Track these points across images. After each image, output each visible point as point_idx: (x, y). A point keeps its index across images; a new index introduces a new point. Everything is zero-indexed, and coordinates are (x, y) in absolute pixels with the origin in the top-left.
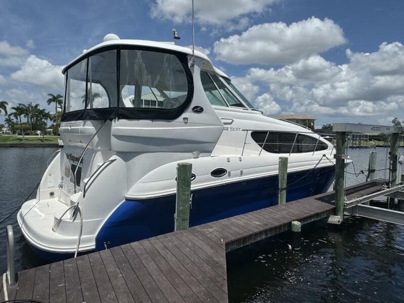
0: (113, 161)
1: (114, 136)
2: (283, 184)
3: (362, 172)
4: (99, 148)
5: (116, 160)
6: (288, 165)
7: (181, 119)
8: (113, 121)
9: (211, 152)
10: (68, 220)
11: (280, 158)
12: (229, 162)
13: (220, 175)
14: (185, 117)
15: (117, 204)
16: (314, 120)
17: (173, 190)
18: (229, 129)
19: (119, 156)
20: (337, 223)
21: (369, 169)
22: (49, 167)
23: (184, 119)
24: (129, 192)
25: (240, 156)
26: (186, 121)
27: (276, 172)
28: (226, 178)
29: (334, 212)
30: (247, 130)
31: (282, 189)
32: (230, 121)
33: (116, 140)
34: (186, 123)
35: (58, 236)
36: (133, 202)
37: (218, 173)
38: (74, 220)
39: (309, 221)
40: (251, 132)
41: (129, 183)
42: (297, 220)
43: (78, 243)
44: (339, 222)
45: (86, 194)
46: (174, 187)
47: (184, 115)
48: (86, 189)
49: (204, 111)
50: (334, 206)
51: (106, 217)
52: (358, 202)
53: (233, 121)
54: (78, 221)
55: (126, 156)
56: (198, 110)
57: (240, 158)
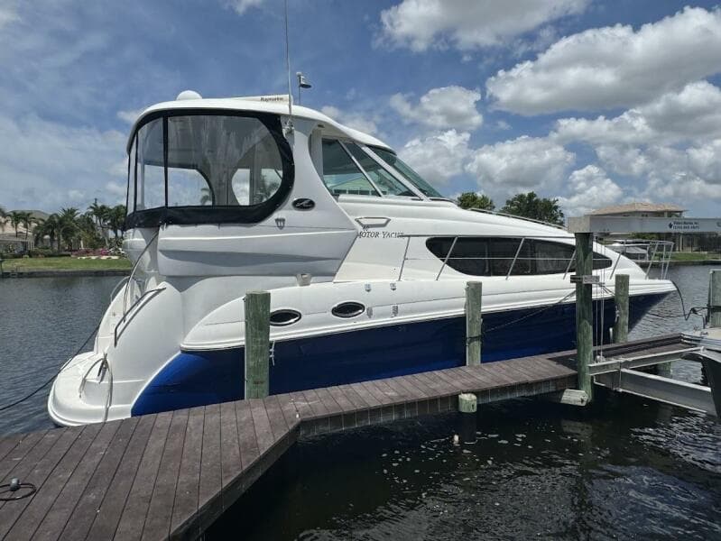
0: (159, 291)
1: (161, 251)
2: (473, 330)
3: (694, 311)
4: (153, 271)
5: (164, 289)
6: (483, 297)
7: (271, 220)
8: (161, 229)
9: (333, 275)
10: (95, 381)
11: (468, 284)
12: (368, 291)
13: (350, 315)
14: (279, 217)
15: (168, 357)
16: (681, 212)
17: (240, 341)
18: (381, 235)
19: (170, 283)
20: (580, 404)
21: (709, 305)
22: (112, 303)
23: (277, 220)
24: (186, 339)
25: (394, 281)
26: (281, 224)
27: (460, 311)
28: (362, 319)
29: (575, 382)
30: (409, 236)
31: (473, 339)
32: (384, 221)
33: (163, 256)
34: (281, 228)
35: (82, 404)
36: (191, 356)
37: (347, 309)
38: (102, 380)
39: (509, 397)
40: (426, 238)
41: (185, 325)
42: (472, 393)
43: (104, 415)
44: (582, 401)
45: (118, 342)
46: (241, 336)
47: (277, 215)
48: (118, 333)
49: (315, 208)
50: (573, 372)
51: (149, 377)
52: (626, 364)
53: (389, 220)
54: (106, 382)
55: (181, 282)
56: (305, 205)
57: (393, 285)
